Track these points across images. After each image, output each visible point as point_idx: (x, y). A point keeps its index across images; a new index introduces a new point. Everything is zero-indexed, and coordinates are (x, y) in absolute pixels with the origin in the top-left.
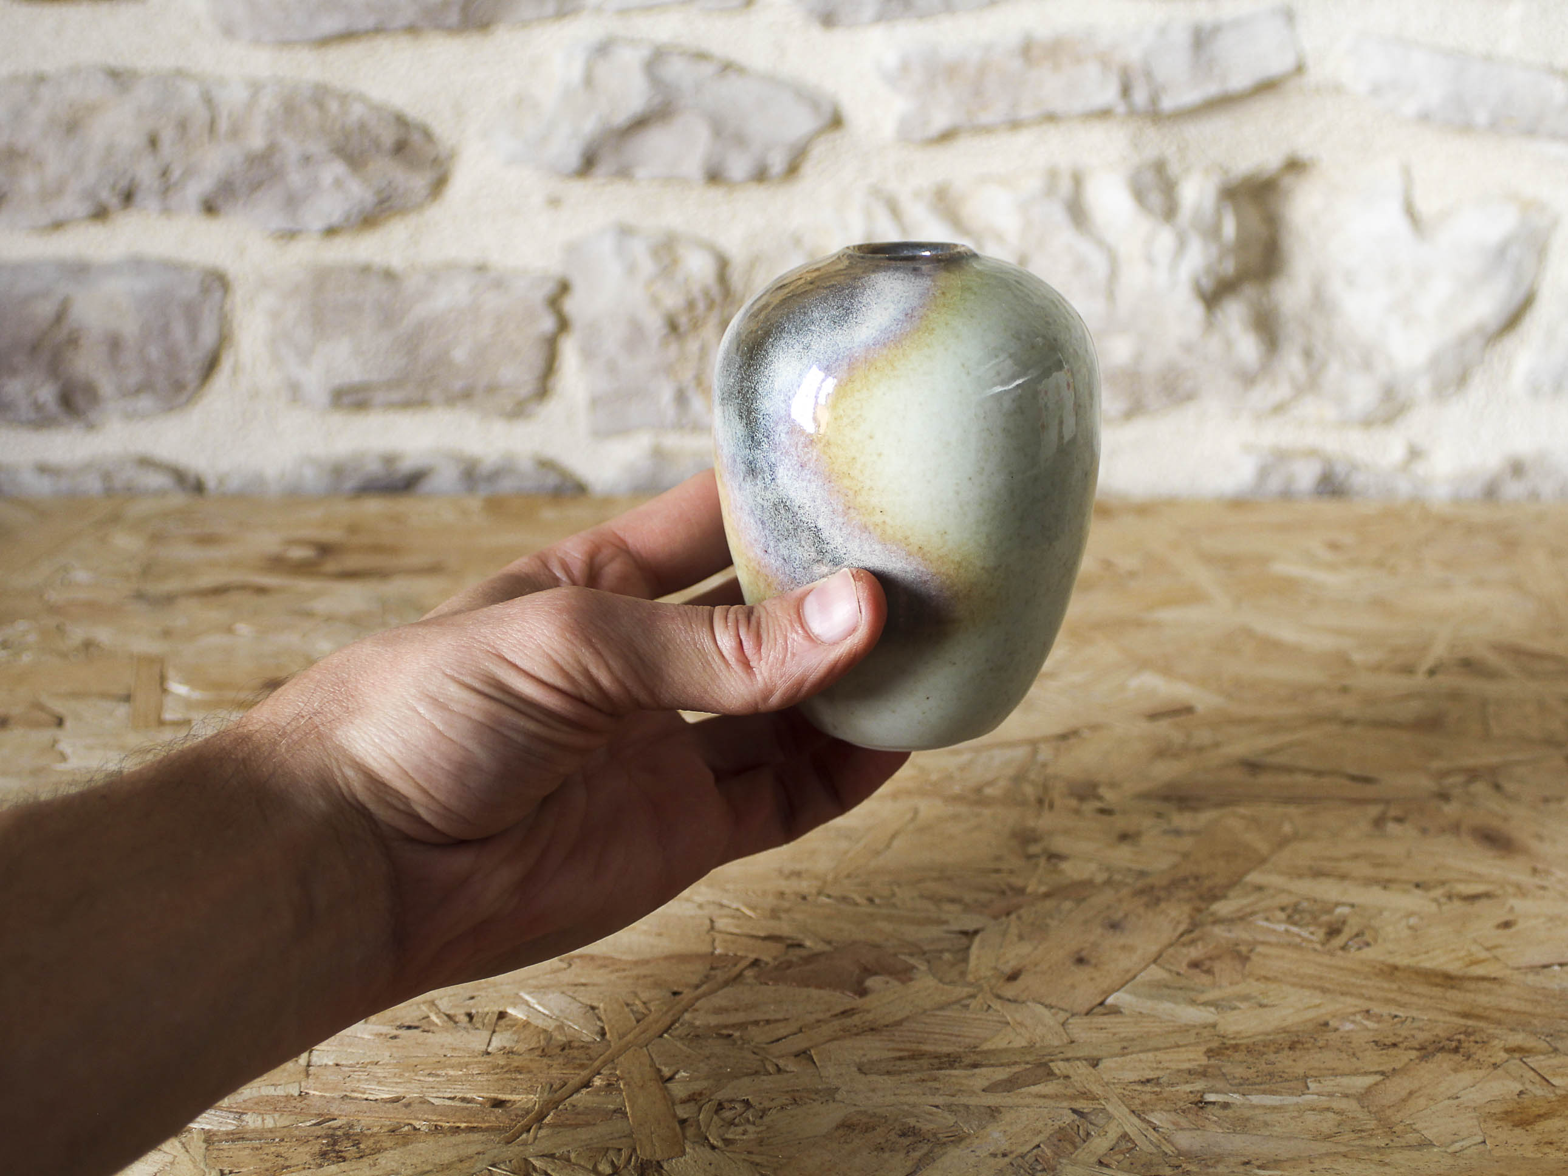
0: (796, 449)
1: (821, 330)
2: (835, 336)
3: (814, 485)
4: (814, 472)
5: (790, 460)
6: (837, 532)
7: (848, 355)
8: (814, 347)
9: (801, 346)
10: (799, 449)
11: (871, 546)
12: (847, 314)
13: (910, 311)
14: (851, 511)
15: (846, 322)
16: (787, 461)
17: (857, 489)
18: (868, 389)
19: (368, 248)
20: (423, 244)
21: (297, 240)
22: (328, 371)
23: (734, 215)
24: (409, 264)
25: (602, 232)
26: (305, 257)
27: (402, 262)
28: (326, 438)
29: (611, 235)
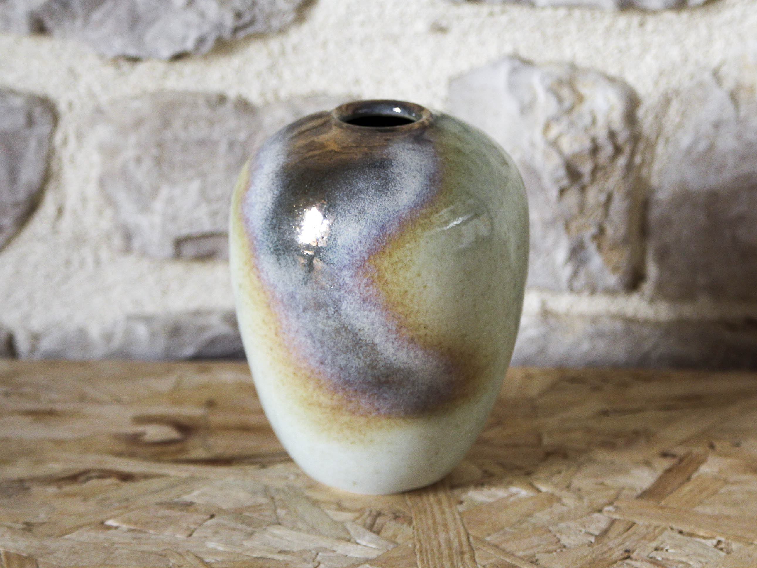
0: (359, 288)
1: (371, 198)
2: (383, 202)
3: (374, 313)
4: (374, 304)
5: (353, 296)
6: (391, 345)
7: (397, 216)
8: (368, 212)
9: (356, 211)
10: (361, 288)
11: (415, 352)
12: (387, 184)
13: (431, 177)
14: (402, 329)
15: (388, 190)
16: (350, 297)
17: (407, 313)
18: (416, 241)
19: (223, 78)
20: (287, 75)
21: (142, 68)
22: (174, 219)
23: (645, 48)
24: (270, 97)
25: (494, 65)
26: (151, 86)
27: (262, 94)
28: (164, 293)
29: (504, 69)
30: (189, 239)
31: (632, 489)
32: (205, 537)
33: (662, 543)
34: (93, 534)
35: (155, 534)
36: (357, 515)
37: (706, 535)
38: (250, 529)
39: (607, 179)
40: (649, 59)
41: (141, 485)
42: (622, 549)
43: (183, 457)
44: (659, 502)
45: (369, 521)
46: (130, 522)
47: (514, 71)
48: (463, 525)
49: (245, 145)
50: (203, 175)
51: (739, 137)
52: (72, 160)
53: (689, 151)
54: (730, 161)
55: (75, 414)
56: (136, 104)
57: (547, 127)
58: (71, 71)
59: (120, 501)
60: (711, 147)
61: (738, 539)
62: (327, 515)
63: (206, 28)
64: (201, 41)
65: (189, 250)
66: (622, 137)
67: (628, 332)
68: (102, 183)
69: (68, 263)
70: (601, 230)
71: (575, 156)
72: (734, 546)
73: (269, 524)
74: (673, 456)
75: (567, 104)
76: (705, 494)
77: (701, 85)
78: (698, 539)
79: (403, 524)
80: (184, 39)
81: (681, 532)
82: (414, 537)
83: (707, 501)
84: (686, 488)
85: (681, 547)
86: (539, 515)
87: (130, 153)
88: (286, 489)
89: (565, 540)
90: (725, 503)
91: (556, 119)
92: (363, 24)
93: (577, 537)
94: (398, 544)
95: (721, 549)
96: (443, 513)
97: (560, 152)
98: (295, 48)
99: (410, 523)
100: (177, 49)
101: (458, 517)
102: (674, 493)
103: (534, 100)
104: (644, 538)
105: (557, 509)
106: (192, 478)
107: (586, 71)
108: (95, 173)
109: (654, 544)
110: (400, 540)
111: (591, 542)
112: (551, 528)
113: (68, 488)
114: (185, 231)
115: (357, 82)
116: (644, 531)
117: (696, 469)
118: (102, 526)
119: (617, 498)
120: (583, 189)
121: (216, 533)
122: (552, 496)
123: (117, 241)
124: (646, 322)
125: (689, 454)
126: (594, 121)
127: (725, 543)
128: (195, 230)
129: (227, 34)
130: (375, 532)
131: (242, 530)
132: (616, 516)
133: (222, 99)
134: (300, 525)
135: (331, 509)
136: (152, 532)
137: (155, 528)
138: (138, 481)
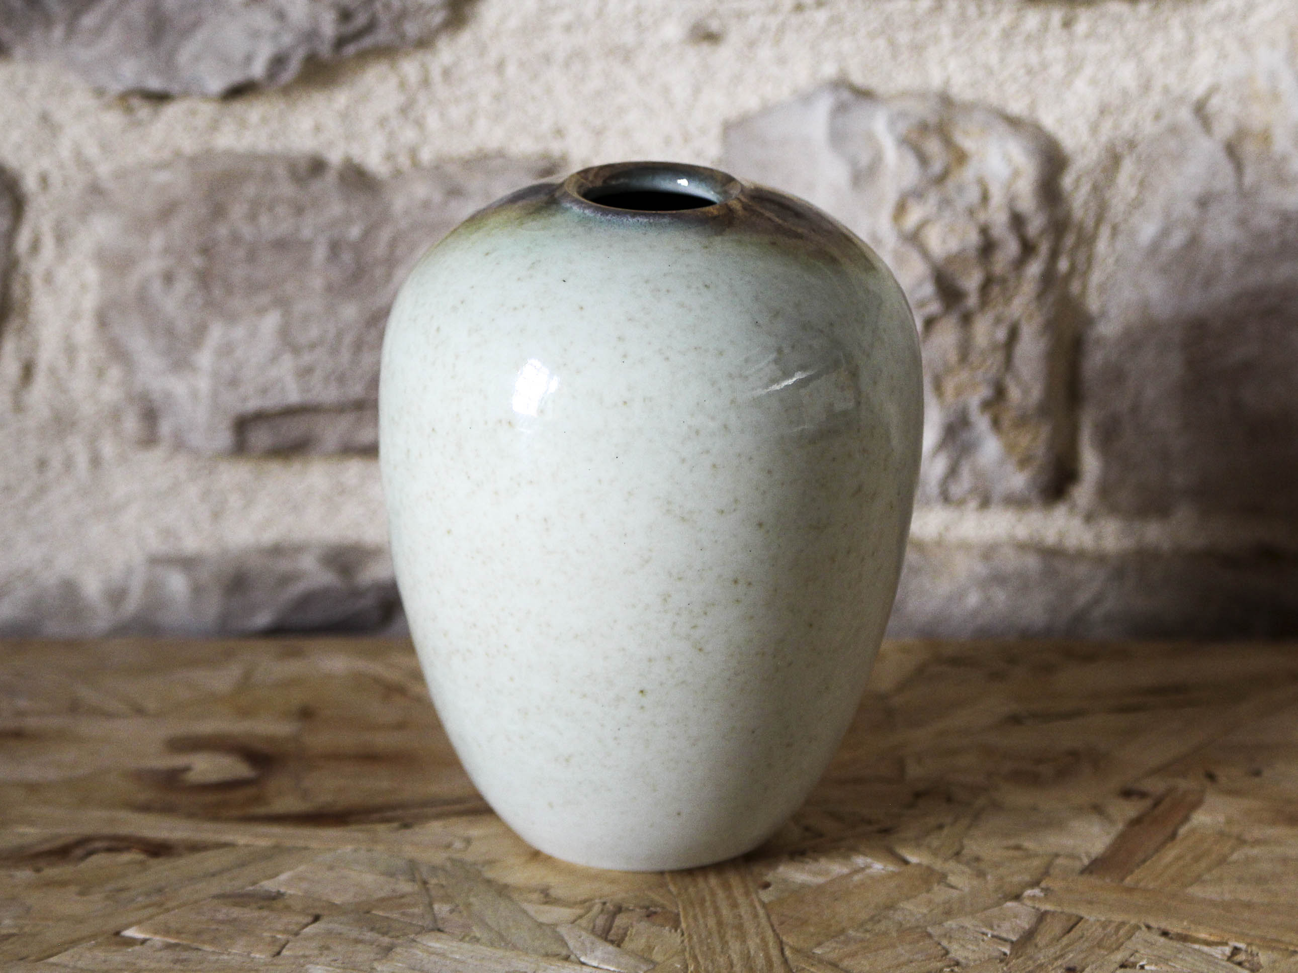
19: (318, 129)
20: (433, 121)
21: (172, 112)
22: (234, 382)
23: (1074, 66)
24: (404, 161)
25: (805, 99)
26: (188, 145)
27: (389, 157)
28: (216, 516)
29: (823, 106)
30: (260, 417)
31: (1073, 856)
32: (304, 956)
33: (1132, 955)
34: (100, 955)
35: (213, 953)
36: (578, 911)
37: (1212, 938)
38: (386, 940)
39: (1008, 301)
40: (1080, 84)
41: (186, 863)
42: (1061, 966)
43: (261, 810)
44: (1122, 879)
45: (600, 921)
46: (167, 932)
47: (840, 109)
48: (772, 926)
49: (358, 248)
50: (283, 303)
51: (1242, 222)
52: (49, 278)
53: (1154, 248)
54: (1228, 265)
55: (62, 737)
56: (163, 177)
57: (901, 209)
58: (45, 118)
59: (148, 894)
60: (1193, 242)
61: (1269, 944)
62: (525, 912)
63: (287, 39)
64: (278, 62)
65: (261, 438)
66: (1036, 224)
67: (1049, 573)
68: (102, 321)
69: (42, 464)
70: (1000, 392)
71: (951, 259)
72: (1264, 958)
73: (423, 930)
74: (1143, 795)
75: (937, 167)
76: (1203, 864)
77: (1174, 130)
78: (1196, 946)
79: (663, 926)
80: (249, 59)
81: (1165, 934)
82: (684, 950)
83: (1207, 877)
84: (1170, 854)
85: (1166, 961)
86: (908, 906)
87: (153, 266)
88: (448, 864)
89: (957, 952)
90: (1240, 880)
91: (918, 194)
92: (568, 28)
93: (978, 945)
94: (654, 964)
95: (1240, 964)
96: (735, 905)
97: (925, 253)
98: (447, 73)
99: (676, 925)
100: (237, 77)
101: (761, 912)
102: (1148, 863)
103: (877, 162)
104: (1099, 945)
105: (940, 894)
106: (278, 850)
107: (969, 108)
108: (89, 303)
109: (1119, 957)
110: (658, 956)
111: (1005, 954)
112: (929, 929)
113: (52, 872)
114: (253, 404)
115: (559, 133)
116: (1099, 933)
117: (1186, 819)
118: (117, 939)
119: (1046, 873)
120: (966, 319)
121: (324, 948)
122: (930, 870)
123: (131, 424)
124: (1080, 555)
125: (1171, 791)
126: (985, 198)
127: (1246, 951)
128: (271, 402)
129: (325, 50)
130: (612, 942)
131: (371, 943)
132: (1048, 907)
133: (317, 166)
134: (477, 932)
135: (530, 902)
136: (207, 948)
137: (213, 941)
138: (180, 855)
